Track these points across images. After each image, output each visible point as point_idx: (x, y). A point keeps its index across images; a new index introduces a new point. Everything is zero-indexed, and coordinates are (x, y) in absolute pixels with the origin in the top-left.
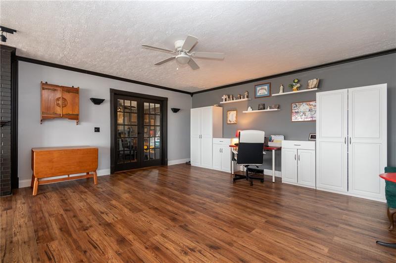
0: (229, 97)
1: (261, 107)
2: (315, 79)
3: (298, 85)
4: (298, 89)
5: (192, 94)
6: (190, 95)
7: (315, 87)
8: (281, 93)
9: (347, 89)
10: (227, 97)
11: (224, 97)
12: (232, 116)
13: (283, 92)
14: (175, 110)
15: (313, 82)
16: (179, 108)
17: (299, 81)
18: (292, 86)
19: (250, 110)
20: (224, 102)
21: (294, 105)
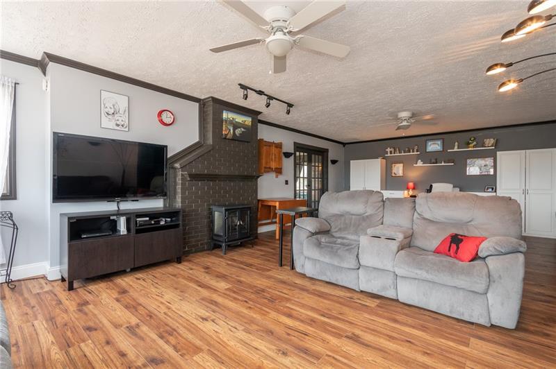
0: (395, 150)
1: (433, 161)
2: (492, 139)
3: (475, 143)
4: (474, 147)
5: (344, 144)
6: (342, 146)
7: (492, 146)
8: (456, 149)
9: (524, 151)
10: (392, 150)
11: (389, 150)
12: (398, 169)
13: (458, 148)
14: (334, 162)
15: (490, 142)
16: (336, 159)
17: (475, 139)
18: (469, 144)
19: (420, 163)
20: (389, 155)
21: (468, 161)
